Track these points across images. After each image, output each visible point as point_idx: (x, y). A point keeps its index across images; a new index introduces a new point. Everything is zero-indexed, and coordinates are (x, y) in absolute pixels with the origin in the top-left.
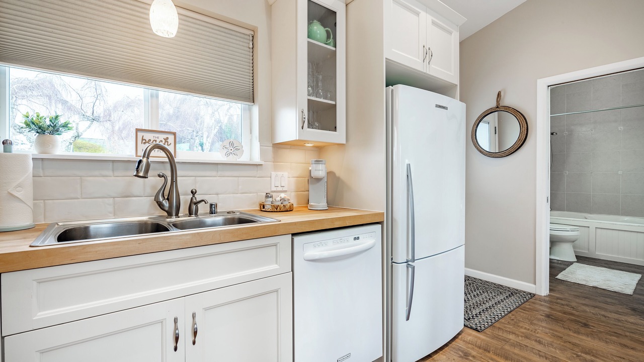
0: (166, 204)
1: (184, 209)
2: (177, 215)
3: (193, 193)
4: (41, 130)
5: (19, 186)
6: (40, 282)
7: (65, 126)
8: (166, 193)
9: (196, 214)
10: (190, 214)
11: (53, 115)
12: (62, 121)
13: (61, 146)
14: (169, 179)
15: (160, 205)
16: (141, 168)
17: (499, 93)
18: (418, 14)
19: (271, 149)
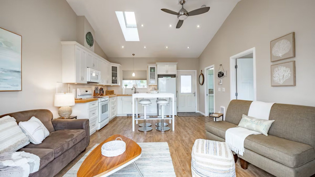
3: (138, 92)
6: (124, 97)
7: (128, 85)
8: (135, 92)
14: (135, 90)
16: (132, 89)
17: (201, 71)
18: (165, 66)
19: (148, 86)
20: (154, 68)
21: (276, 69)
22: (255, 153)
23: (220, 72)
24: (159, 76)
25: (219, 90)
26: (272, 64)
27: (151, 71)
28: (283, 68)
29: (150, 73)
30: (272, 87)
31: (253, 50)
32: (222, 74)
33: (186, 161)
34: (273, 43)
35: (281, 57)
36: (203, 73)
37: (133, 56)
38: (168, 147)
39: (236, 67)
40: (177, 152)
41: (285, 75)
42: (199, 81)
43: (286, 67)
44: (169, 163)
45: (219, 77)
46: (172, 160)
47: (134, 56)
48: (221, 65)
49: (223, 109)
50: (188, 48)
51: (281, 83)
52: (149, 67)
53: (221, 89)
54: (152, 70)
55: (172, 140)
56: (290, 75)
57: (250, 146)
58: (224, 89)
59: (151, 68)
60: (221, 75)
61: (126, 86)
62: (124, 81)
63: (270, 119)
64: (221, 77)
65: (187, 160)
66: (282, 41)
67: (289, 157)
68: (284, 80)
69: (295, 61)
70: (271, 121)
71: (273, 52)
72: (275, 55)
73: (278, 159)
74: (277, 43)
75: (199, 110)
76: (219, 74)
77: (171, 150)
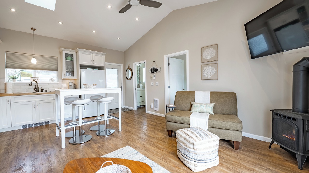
0: (36, 90)
1: (40, 91)
2: (39, 92)
3: (42, 88)
4: (13, 78)
5: (11, 87)
6: (15, 97)
7: (17, 78)
8: (36, 88)
9: (43, 92)
10: (41, 91)
11: (15, 76)
12: (17, 77)
13: (17, 81)
14: (37, 86)
15: (35, 90)
16: (31, 84)
17: (129, 65)
18: (90, 55)
19: (61, 80)
20: (72, 56)
21: (206, 68)
22: (216, 129)
23: (154, 68)
24: (82, 67)
25: (152, 84)
26: (202, 64)
27: (66, 59)
28: (210, 67)
29: (66, 61)
30: (202, 81)
31: (187, 52)
32: (156, 69)
33: (167, 157)
34: (203, 49)
35: (209, 59)
36: (131, 67)
37: (32, 32)
38: (134, 150)
39: (169, 64)
40: (148, 151)
41: (212, 72)
42: (126, 76)
43: (213, 67)
44: (155, 166)
45: (151, 72)
46: (156, 162)
47: (35, 32)
48: (154, 61)
49: (157, 101)
50: (119, 39)
51: (209, 77)
52: (64, 53)
53: (155, 84)
54: (69, 58)
55: (130, 141)
56: (215, 72)
57: (212, 125)
58: (157, 83)
59: (67, 55)
60: (154, 70)
61: (14, 78)
62: (8, 69)
63: (211, 102)
64: (154, 72)
65: (166, 155)
66: (210, 48)
67: (240, 124)
68: (211, 76)
69: (217, 64)
70: (213, 104)
71: (203, 56)
72: (204, 58)
73: (233, 128)
74: (206, 50)
75: (126, 105)
76: (151, 69)
77: (141, 152)
